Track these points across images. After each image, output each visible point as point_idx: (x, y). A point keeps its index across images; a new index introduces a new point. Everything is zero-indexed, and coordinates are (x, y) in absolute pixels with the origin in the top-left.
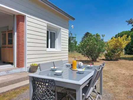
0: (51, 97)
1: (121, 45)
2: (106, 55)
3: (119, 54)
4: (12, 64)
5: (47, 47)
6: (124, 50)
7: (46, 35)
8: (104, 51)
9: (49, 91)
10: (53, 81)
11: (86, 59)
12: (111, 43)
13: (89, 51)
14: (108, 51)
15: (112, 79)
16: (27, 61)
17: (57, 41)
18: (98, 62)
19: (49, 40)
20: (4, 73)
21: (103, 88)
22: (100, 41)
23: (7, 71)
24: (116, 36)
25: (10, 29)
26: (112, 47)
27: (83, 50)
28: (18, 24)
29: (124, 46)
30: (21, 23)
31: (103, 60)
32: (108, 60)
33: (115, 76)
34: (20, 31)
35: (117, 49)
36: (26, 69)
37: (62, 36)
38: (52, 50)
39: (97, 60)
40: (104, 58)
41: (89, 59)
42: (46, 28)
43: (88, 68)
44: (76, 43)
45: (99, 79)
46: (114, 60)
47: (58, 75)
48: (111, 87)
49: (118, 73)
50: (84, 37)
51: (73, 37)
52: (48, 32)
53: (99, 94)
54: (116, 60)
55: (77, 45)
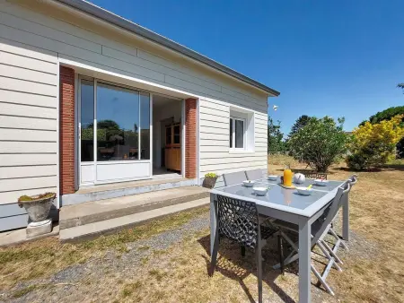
0: (250, 232)
1: (388, 137)
2: (349, 160)
3: (383, 157)
4: (179, 172)
5: (231, 146)
6: (395, 150)
7: (228, 126)
8: (344, 152)
9: (245, 221)
10: (252, 204)
11: (303, 166)
12: (362, 135)
13: (310, 152)
14: (354, 151)
15: (369, 210)
16: (201, 169)
17: (246, 135)
18: (332, 173)
19: (234, 134)
20: (170, 185)
21: (350, 227)
22: (334, 131)
23: (174, 183)
24: (372, 119)
25: (176, 120)
26: (364, 143)
27: (298, 151)
28: (187, 113)
29: (395, 140)
30: (191, 110)
31: (342, 169)
32: (356, 170)
33: (376, 204)
34: (191, 123)
35: (377, 147)
36: (198, 180)
37: (256, 125)
38: (239, 150)
39: (329, 169)
40: (345, 165)
41: (309, 168)
42: (228, 115)
43: (317, 185)
44: (280, 136)
45: (341, 209)
46: (370, 171)
47: (258, 195)
48: (368, 226)
49: (382, 199)
50: (297, 125)
51: (274, 127)
52: (231, 120)
53: (341, 238)
54: (377, 170)
55: (283, 140)
